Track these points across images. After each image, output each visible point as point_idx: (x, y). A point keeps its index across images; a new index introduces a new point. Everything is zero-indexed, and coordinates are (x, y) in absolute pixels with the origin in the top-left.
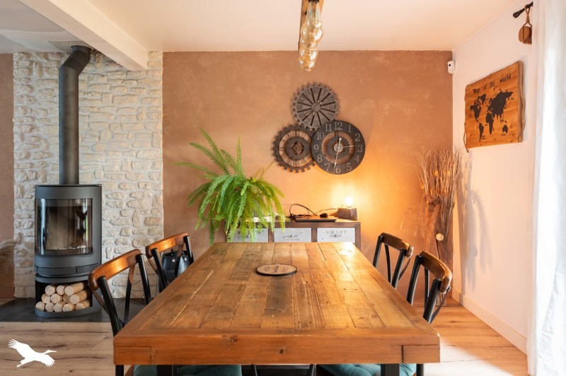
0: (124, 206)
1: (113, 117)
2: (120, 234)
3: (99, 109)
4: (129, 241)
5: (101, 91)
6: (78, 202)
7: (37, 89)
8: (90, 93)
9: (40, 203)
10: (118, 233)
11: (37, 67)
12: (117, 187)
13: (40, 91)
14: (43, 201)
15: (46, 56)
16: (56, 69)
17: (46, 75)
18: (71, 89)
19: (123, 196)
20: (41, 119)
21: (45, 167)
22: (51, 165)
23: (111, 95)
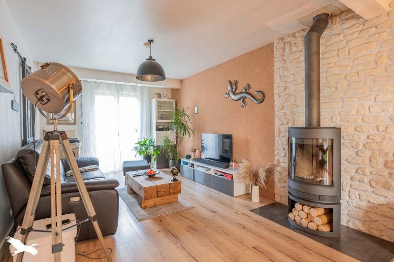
0: (361, 147)
1: (349, 68)
2: (356, 172)
3: (335, 64)
4: (366, 180)
5: (338, 48)
6: (320, 141)
7: (288, 61)
8: (328, 52)
9: (292, 140)
10: (354, 171)
11: (288, 45)
12: (353, 130)
13: (290, 62)
14: (294, 139)
15: (294, 35)
16: (301, 42)
17: (294, 49)
18: (314, 49)
19: (359, 138)
20: (291, 81)
21: (293, 115)
22: (297, 114)
23: (347, 48)
